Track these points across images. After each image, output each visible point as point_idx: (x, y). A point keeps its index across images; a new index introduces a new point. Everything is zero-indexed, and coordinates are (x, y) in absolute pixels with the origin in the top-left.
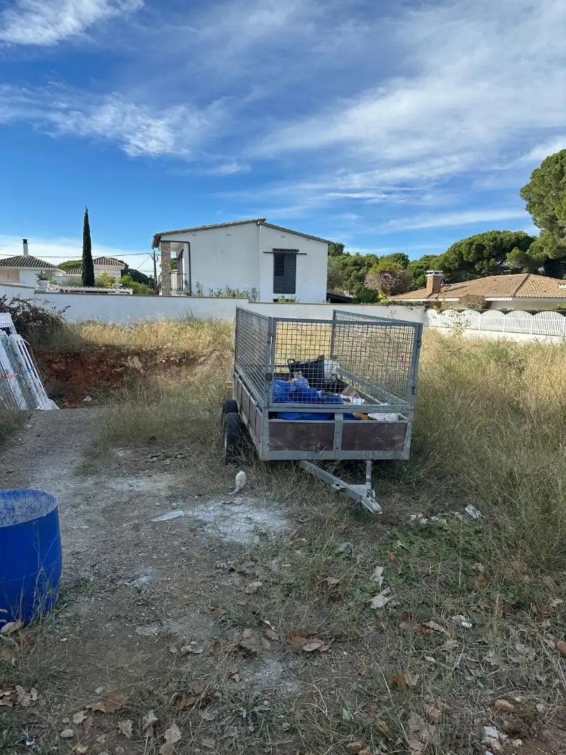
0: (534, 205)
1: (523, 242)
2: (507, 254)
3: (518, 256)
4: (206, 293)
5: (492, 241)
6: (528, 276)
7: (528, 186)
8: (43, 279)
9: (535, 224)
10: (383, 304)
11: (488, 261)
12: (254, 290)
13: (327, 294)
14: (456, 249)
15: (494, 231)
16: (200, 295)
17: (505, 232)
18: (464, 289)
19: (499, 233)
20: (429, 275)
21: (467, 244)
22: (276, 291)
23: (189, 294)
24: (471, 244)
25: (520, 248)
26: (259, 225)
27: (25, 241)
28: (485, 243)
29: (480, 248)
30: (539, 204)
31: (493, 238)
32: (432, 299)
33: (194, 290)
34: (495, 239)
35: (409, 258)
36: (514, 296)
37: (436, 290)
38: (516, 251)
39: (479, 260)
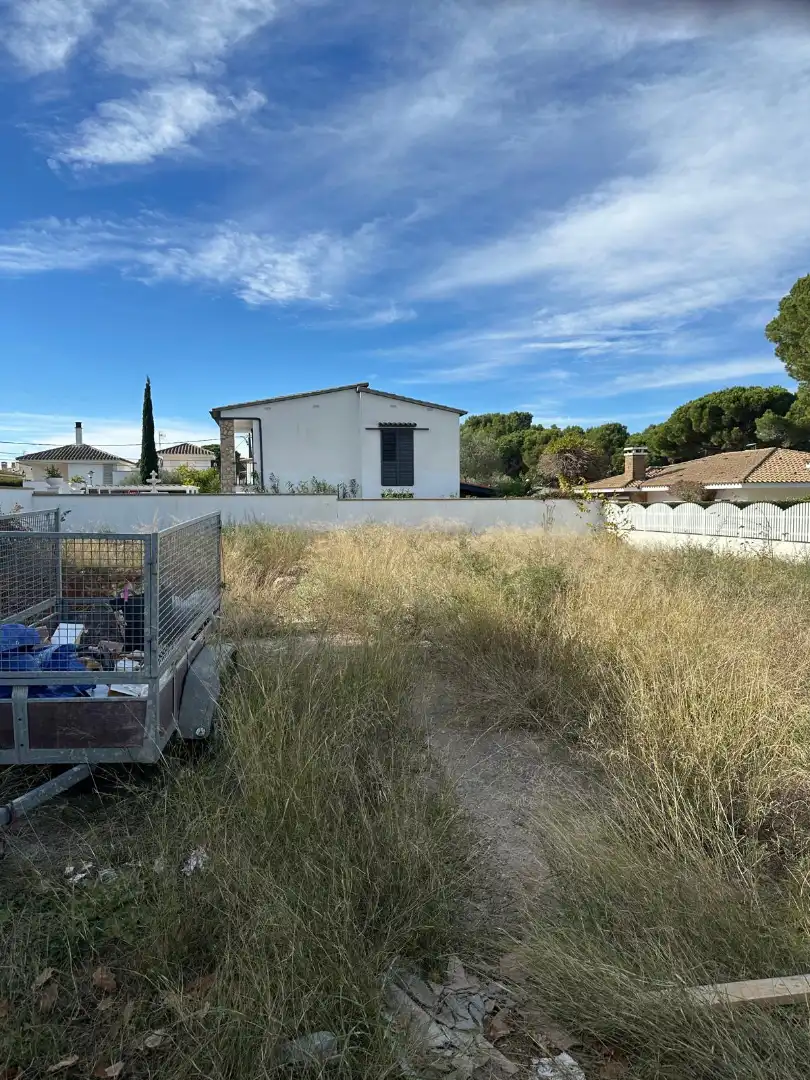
0: (788, 348)
1: (779, 402)
2: (757, 420)
3: (773, 422)
4: (284, 488)
5: (734, 402)
6: (774, 451)
7: (775, 321)
8: (53, 476)
9: (791, 376)
10: (537, 498)
11: (729, 432)
12: (353, 482)
13: (461, 484)
14: (682, 416)
15: (735, 388)
16: (276, 492)
17: (752, 388)
18: (680, 473)
19: (744, 390)
20: (628, 454)
21: (696, 408)
22: (384, 483)
23: (260, 490)
24: (703, 407)
25: (775, 411)
26: (359, 392)
27: (79, 425)
28: (724, 405)
29: (716, 412)
30: (794, 347)
31: (734, 397)
32: (632, 489)
33: (268, 484)
34: (738, 399)
35: (628, 431)
36: (745, 481)
37: (640, 475)
38: (768, 415)
39: (715, 429)
